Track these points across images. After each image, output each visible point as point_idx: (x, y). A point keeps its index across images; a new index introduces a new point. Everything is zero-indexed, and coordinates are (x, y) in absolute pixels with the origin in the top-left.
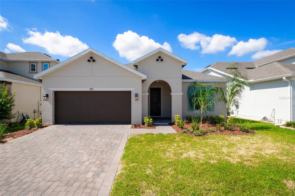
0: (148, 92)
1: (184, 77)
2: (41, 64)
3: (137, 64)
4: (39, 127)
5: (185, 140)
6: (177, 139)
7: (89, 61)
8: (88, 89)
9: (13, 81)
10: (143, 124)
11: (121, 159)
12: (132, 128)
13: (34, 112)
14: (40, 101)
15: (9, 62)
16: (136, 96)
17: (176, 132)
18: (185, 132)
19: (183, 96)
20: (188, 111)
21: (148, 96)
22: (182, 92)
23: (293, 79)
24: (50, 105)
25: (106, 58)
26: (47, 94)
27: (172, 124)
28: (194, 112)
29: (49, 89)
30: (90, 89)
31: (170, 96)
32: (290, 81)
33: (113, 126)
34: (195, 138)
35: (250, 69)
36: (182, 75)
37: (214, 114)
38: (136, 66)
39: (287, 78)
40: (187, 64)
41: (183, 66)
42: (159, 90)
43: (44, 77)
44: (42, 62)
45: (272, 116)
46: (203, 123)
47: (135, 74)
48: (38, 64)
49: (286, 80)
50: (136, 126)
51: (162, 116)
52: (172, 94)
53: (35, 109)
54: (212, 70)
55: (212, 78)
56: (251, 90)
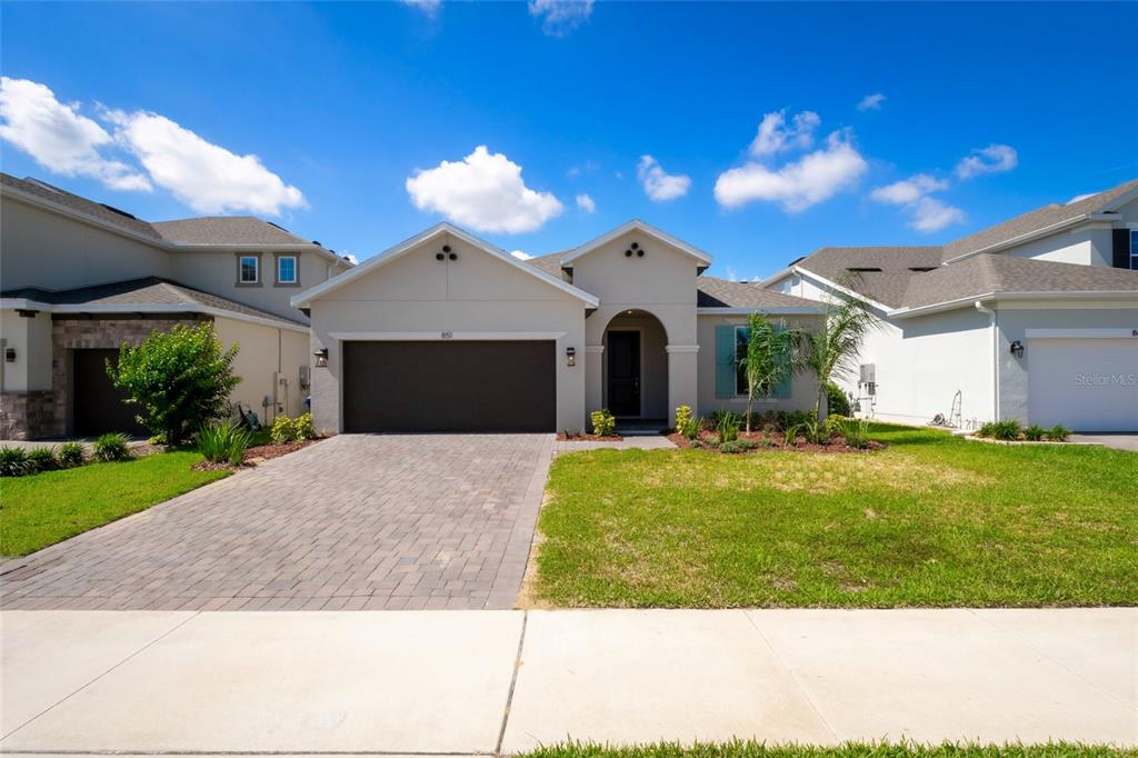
0: (603, 344)
1: (704, 300)
2: (273, 258)
3: (570, 266)
4: (308, 438)
5: (694, 459)
6: (675, 457)
7: (440, 257)
8: (436, 336)
9: (220, 314)
10: (590, 430)
11: (546, 488)
12: (558, 439)
13: (266, 404)
14: (277, 370)
15: (173, 253)
16: (569, 355)
17: (676, 446)
18: (698, 445)
19: (699, 354)
20: (717, 397)
21: (603, 354)
22: (698, 344)
23: (1001, 306)
24: (333, 378)
25: (486, 249)
26: (324, 348)
27: (667, 431)
28: (732, 401)
29: (331, 334)
30: (443, 334)
31: (666, 355)
32: (993, 313)
33: (507, 436)
34: (722, 456)
35: (922, 273)
36: (699, 292)
37: (789, 406)
38: (569, 271)
39: (985, 303)
40: (709, 264)
41: (700, 270)
42: (633, 337)
43: (315, 301)
44: (277, 254)
45: (956, 412)
46: (752, 430)
47: (566, 293)
48: (263, 258)
49: (983, 310)
50: (569, 437)
51: (642, 416)
52: (670, 348)
53: (266, 394)
54: (803, 276)
55: (785, 302)
56: (905, 337)
